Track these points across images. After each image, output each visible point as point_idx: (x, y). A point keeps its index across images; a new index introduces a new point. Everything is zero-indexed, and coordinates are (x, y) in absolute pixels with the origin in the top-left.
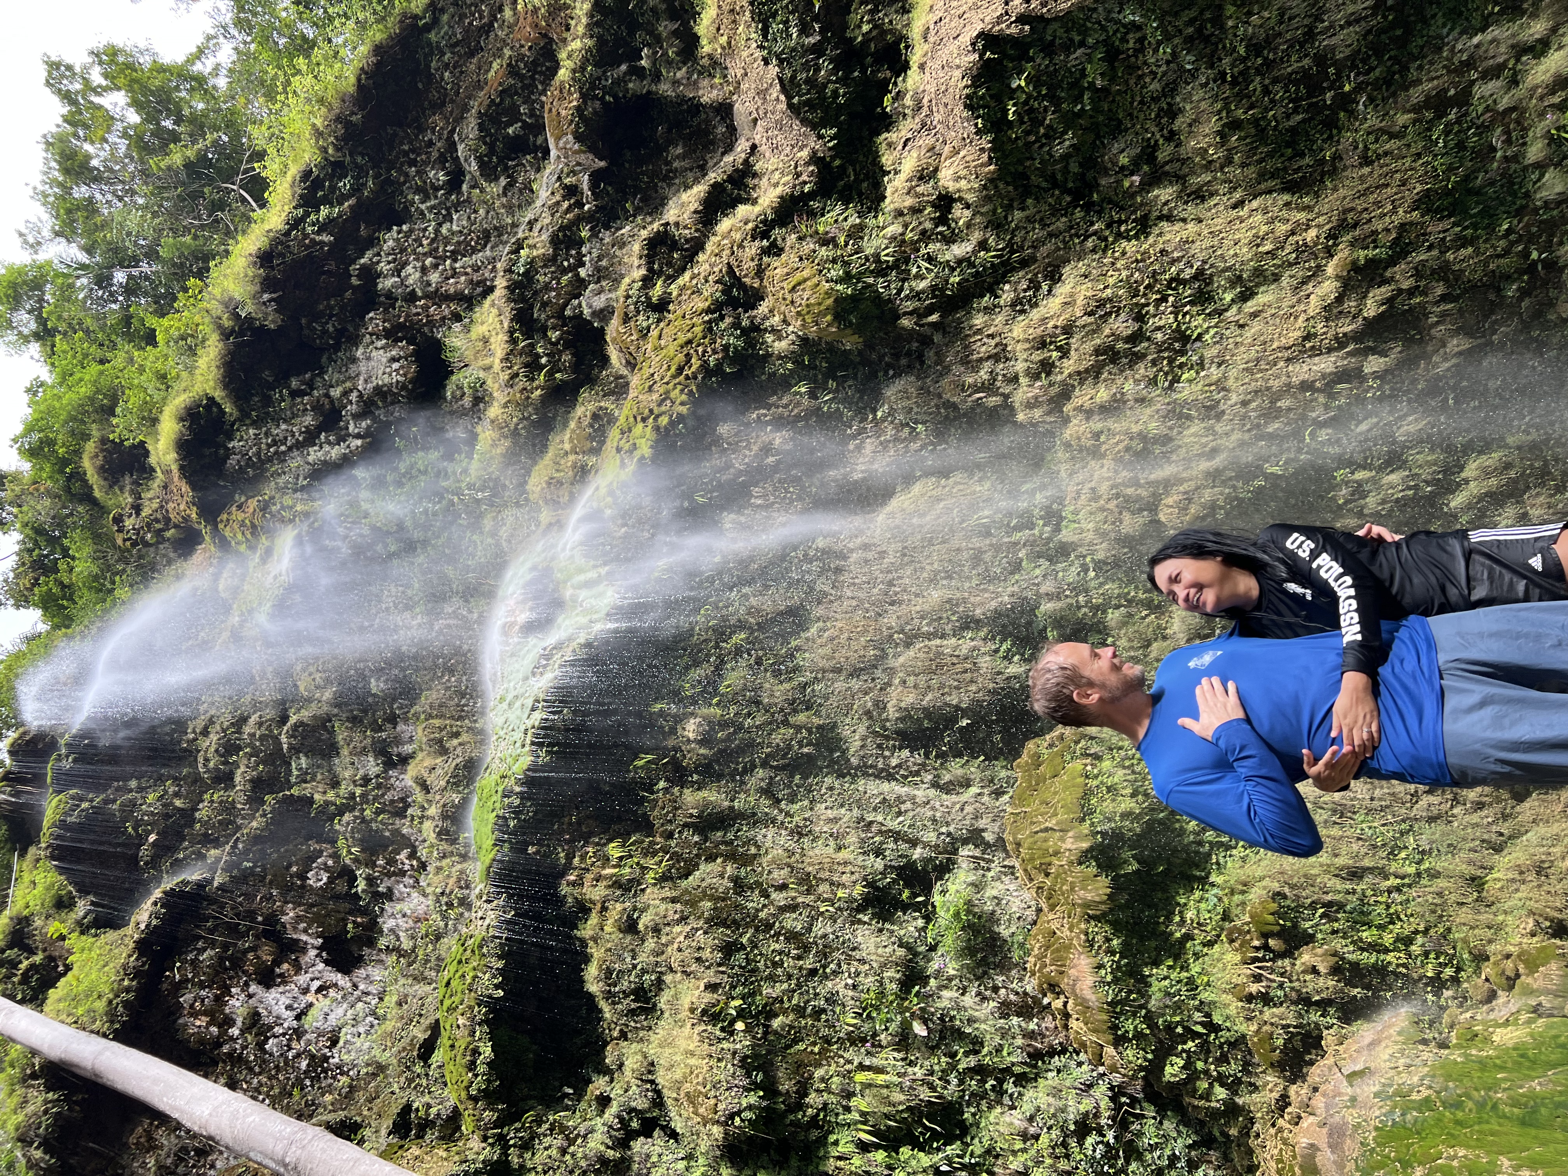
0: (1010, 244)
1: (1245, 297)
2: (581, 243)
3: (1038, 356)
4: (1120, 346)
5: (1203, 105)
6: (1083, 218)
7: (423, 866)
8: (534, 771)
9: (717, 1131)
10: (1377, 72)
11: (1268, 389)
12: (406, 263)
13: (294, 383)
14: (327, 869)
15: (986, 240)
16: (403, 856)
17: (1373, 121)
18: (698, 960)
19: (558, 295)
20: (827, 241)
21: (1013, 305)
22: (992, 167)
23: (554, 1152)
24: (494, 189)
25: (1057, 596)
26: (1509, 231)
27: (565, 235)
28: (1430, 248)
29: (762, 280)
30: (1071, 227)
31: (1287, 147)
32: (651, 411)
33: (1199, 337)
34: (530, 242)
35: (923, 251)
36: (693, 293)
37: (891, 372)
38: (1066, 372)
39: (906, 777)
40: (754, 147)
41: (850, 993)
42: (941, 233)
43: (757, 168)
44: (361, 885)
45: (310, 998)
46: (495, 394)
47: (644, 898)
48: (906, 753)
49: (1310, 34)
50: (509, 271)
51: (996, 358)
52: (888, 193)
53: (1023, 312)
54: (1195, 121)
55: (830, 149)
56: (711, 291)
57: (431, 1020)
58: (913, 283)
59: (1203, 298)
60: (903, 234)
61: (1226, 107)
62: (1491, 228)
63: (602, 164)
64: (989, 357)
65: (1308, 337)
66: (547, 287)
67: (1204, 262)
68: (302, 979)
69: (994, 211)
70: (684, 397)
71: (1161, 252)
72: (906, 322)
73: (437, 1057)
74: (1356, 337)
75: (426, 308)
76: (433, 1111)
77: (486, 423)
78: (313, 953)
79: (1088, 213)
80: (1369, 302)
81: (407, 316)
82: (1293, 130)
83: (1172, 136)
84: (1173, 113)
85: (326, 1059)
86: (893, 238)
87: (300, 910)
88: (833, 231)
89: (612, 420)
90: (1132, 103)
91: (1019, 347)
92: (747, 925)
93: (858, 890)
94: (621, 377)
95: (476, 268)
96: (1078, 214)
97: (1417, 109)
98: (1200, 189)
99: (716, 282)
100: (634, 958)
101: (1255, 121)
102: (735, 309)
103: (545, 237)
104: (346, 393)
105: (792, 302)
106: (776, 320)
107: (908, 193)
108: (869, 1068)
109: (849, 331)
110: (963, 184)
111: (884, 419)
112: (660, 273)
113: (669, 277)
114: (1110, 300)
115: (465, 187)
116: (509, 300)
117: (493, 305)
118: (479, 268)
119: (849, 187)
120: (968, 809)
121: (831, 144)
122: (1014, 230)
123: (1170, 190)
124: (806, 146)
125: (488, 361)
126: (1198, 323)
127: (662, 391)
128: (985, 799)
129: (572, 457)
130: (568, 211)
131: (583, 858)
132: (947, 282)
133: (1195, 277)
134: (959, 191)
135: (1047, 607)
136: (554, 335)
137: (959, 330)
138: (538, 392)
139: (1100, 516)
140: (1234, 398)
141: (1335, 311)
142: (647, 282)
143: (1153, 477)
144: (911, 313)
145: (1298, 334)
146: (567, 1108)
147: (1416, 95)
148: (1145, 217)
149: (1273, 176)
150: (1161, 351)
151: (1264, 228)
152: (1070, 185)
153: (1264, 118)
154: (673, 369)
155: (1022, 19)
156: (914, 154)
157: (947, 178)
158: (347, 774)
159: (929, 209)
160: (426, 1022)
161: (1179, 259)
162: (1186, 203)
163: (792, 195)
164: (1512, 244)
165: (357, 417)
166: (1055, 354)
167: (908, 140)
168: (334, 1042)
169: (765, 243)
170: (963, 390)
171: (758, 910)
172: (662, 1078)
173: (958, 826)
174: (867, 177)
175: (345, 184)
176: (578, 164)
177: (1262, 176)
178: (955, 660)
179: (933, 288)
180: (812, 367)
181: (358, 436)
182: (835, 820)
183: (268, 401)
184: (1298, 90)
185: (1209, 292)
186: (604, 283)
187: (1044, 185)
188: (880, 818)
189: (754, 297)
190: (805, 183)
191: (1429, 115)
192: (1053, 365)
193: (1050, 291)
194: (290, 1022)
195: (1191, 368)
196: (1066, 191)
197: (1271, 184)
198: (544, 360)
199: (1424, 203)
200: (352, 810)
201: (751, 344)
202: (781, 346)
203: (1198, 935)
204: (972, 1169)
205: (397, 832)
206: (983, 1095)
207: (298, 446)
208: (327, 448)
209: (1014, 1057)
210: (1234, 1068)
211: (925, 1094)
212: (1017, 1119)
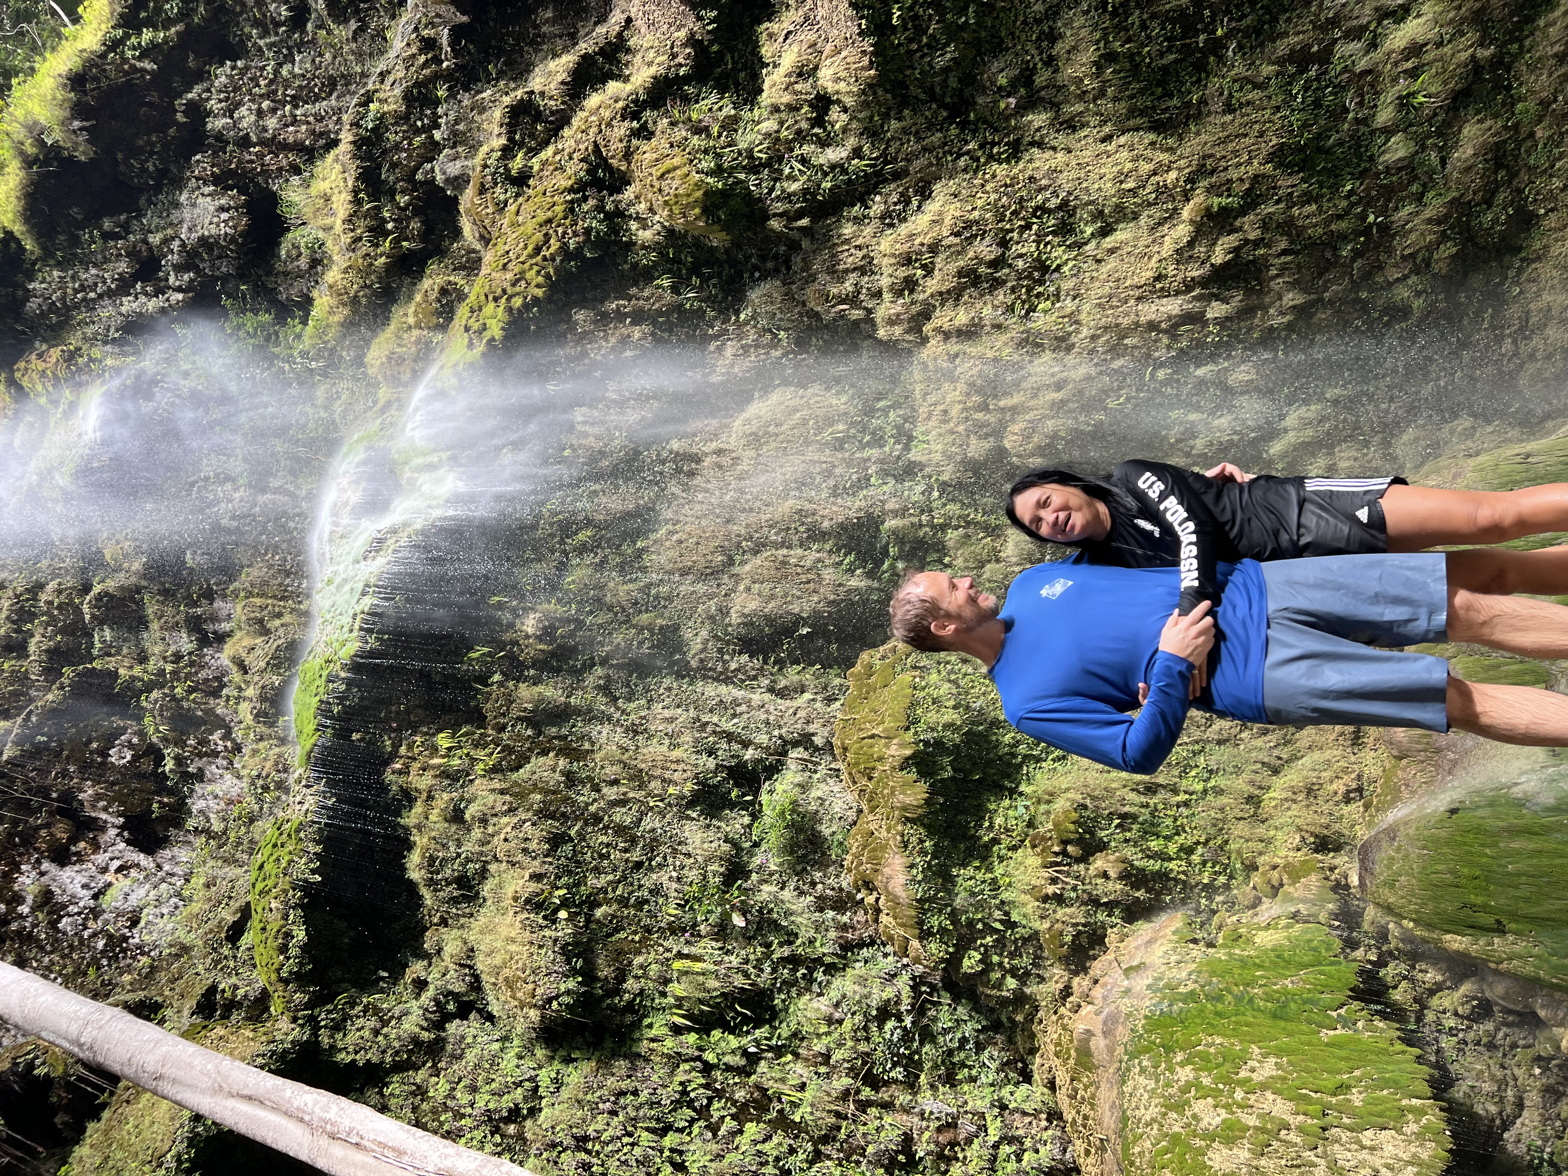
0: (884, 154)
1: (1105, 232)
2: (437, 102)
3: (902, 272)
4: (982, 270)
5: (1083, 33)
6: (957, 136)
7: (238, 748)
8: (362, 657)
9: (534, 1015)
10: (1248, 20)
11: (1117, 325)
12: (238, 105)
13: (107, 225)
14: (130, 746)
15: (861, 148)
16: (216, 736)
17: (1240, 69)
18: (525, 851)
19: (409, 157)
20: (699, 130)
21: (882, 218)
22: (872, 72)
23: (367, 1033)
24: (343, 32)
26: (1351, 193)
27: (420, 92)
28: (1278, 202)
29: (629, 163)
30: (945, 144)
31: (1158, 85)
32: (504, 291)
33: (1059, 267)
34: (381, 95)
35: (797, 152)
36: (556, 169)
37: (757, 275)
38: (929, 292)
39: (744, 681)
40: (629, 20)
41: (675, 885)
42: (816, 135)
43: (630, 43)
44: (169, 765)
45: (109, 877)
46: (335, 258)
47: (471, 789)
48: (745, 658)
50: (356, 124)
51: (862, 270)
52: (766, 86)
53: (891, 225)
54: (1074, 48)
55: (709, 32)
56: (575, 169)
57: (241, 902)
58: (785, 184)
59: (1065, 229)
60: (778, 132)
61: (1105, 37)
62: (1335, 188)
63: (465, 19)
64: (855, 269)
65: (1159, 278)
66: (397, 147)
67: (1070, 193)
68: (101, 858)
69: (871, 118)
70: (540, 279)
71: (1030, 178)
72: (775, 224)
73: (246, 940)
74: (1203, 282)
75: (260, 156)
76: (241, 992)
77: (324, 287)
78: (112, 832)
79: (962, 131)
80: (1218, 249)
81: (240, 162)
82: (1165, 69)
83: (1050, 62)
84: (1053, 37)
85: (125, 939)
86: (768, 135)
87: (100, 789)
88: (707, 120)
89: (462, 297)
90: (1015, 22)
91: (886, 261)
92: (577, 819)
93: (689, 788)
94: (474, 251)
95: (320, 119)
96: (954, 131)
97: (1280, 62)
98: (1072, 119)
99: (581, 160)
100: (459, 846)
101: (1131, 56)
102: (600, 191)
103: (398, 91)
104: (166, 241)
105: (660, 190)
106: (642, 207)
107: (786, 89)
108: (687, 956)
109: (716, 227)
110: (842, 86)
111: (746, 322)
112: (521, 144)
113: (530, 150)
114: (977, 222)
115: (309, 26)
116: (354, 157)
117: (337, 160)
118: (323, 118)
119: (725, 75)
120: (801, 714)
121: (710, 28)
122: (889, 140)
123: (1044, 116)
124: (684, 26)
125: (328, 221)
126: (1059, 254)
127: (517, 270)
128: (818, 705)
129: (416, 332)
130: (425, 65)
131: (410, 747)
132: (819, 186)
133: (1060, 208)
134: (837, 93)
135: (891, 523)
136: (403, 200)
137: (827, 237)
138: (383, 260)
139: (949, 439)
140: (1085, 332)
141: (1186, 255)
142: (507, 152)
143: (1002, 403)
144: (781, 215)
145: (1150, 274)
146: (382, 991)
147: (1282, 47)
148: (1018, 141)
149: (1142, 113)
150: (1020, 279)
151: (1129, 165)
152: (948, 100)
153: (1140, 53)
154: (530, 248)
156: (795, 48)
157: (826, 77)
158: (157, 650)
159: (806, 108)
160: (235, 905)
161: (1046, 188)
162: (1058, 131)
163: (666, 76)
164: (1352, 205)
165: (179, 268)
166: (919, 272)
167: (789, 33)
169: (635, 124)
170: (827, 301)
171: (587, 804)
172: (481, 964)
173: (790, 730)
174: (745, 67)
176: (438, 15)
177: (1132, 112)
178: (799, 570)
179: (805, 191)
180: (677, 261)
181: (179, 289)
182: (671, 720)
183: (75, 241)
184: (1173, 28)
185: (1071, 224)
186: (460, 149)
187: (923, 96)
188: (715, 719)
189: (620, 181)
190: (680, 65)
191: (1292, 69)
192: (916, 283)
193: (919, 207)
195: (1047, 299)
196: (943, 106)
197: (1139, 121)
198: (390, 226)
199: (1278, 156)
200: (162, 687)
201: (615, 230)
202: (646, 236)
203: (1006, 841)
204: (779, 1051)
205: (210, 712)
206: (794, 983)
207: (110, 294)
208: (143, 299)
209: (826, 948)
210: (1025, 961)
211: (739, 981)
212: (824, 1005)
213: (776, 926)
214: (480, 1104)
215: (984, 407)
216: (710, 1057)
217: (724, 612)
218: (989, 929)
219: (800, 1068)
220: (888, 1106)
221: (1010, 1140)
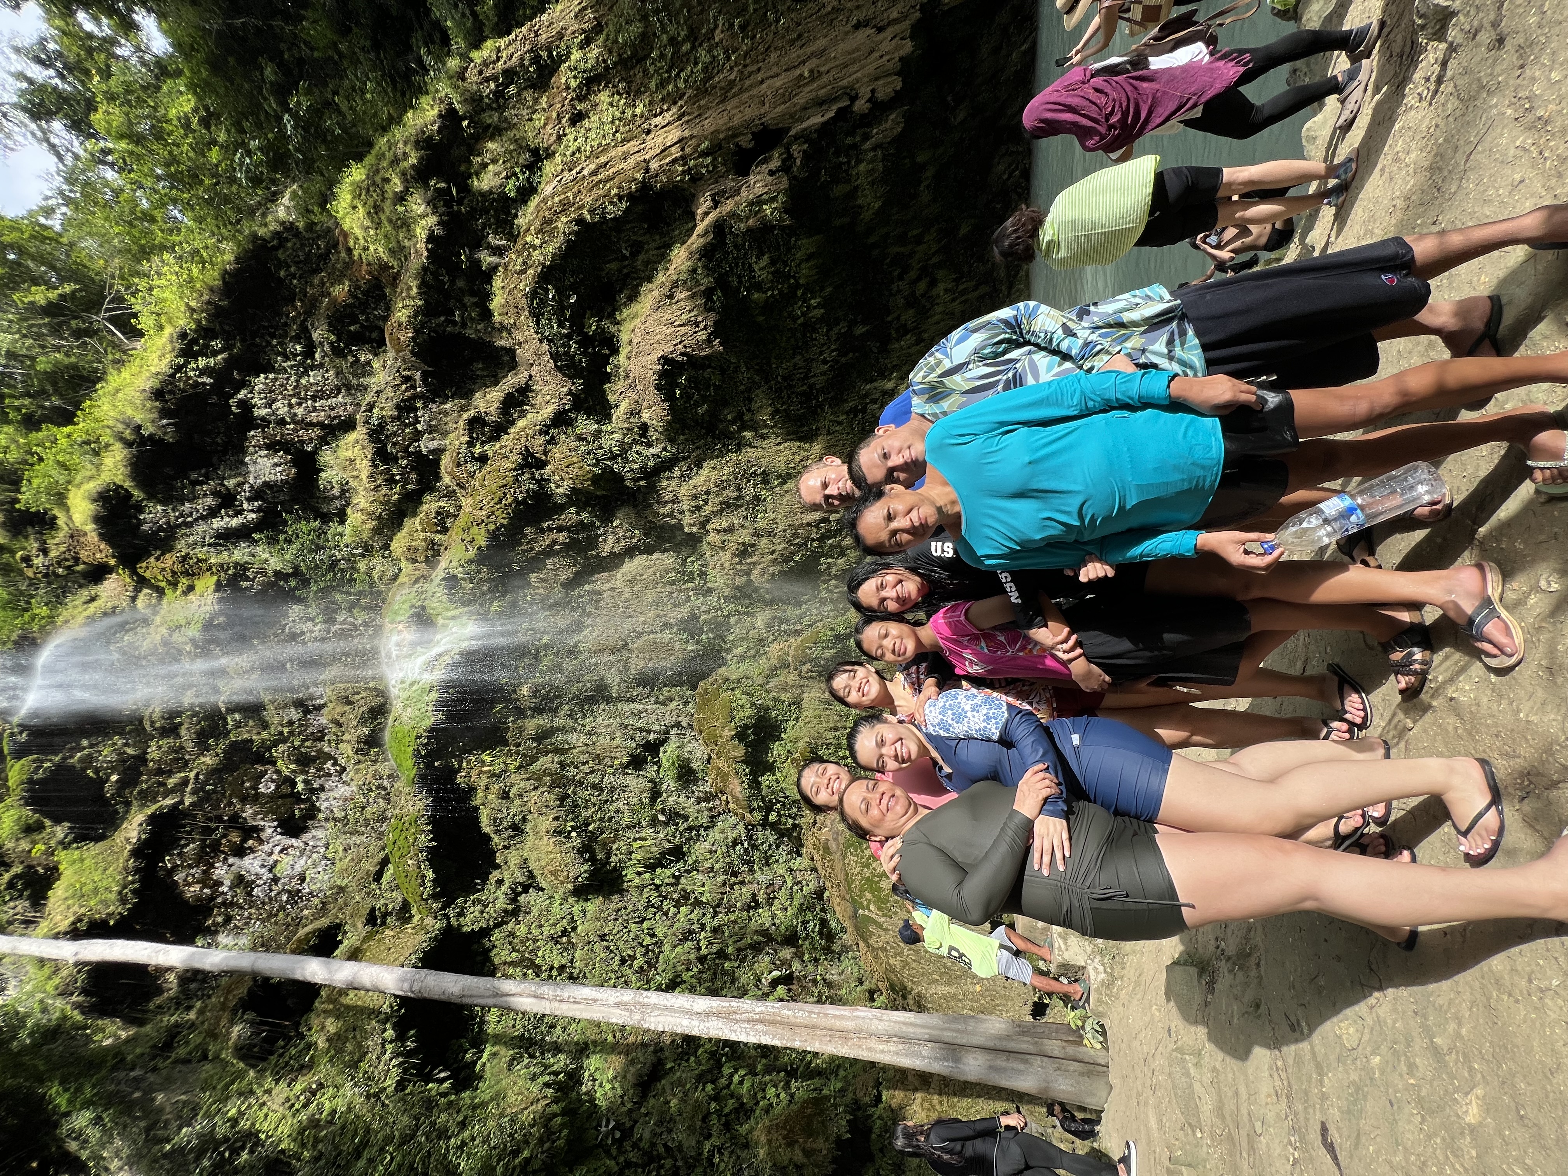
0: (677, 450)
1: (783, 483)
3: (693, 503)
4: (731, 501)
5: (764, 400)
6: (711, 442)
7: (345, 769)
8: (435, 724)
9: (568, 885)
12: (274, 401)
13: (194, 476)
14: (273, 781)
16: (329, 764)
18: (547, 807)
19: (404, 439)
20: (580, 438)
21: (680, 477)
22: (669, 417)
25: (707, 612)
27: (405, 405)
29: (546, 456)
30: (706, 445)
31: (798, 422)
32: (482, 521)
33: (765, 499)
34: (380, 405)
35: (634, 449)
36: (503, 457)
37: (620, 505)
38: (707, 511)
40: (531, 377)
41: (626, 807)
42: (644, 442)
43: (534, 389)
44: (300, 787)
45: (275, 857)
46: (361, 492)
47: (510, 780)
49: (806, 377)
50: (367, 423)
51: (673, 502)
52: (613, 416)
53: (685, 481)
54: (760, 406)
55: (579, 389)
56: (515, 458)
57: (378, 859)
58: (631, 465)
59: (765, 482)
60: (623, 439)
61: (774, 403)
63: (430, 368)
64: (670, 502)
66: (395, 434)
67: (766, 467)
68: (266, 847)
69: (670, 434)
70: (503, 515)
71: (747, 460)
73: (386, 878)
75: (295, 431)
76: (390, 907)
77: (355, 508)
78: (271, 830)
79: (714, 438)
81: (282, 435)
83: (749, 410)
84: (750, 400)
85: (299, 891)
86: (618, 441)
87: (256, 808)
88: (585, 433)
92: (570, 785)
93: (625, 760)
94: (450, 487)
95: (332, 408)
96: (709, 439)
98: (763, 435)
99: (518, 453)
100: (508, 811)
102: (530, 469)
103: (390, 404)
104: (239, 484)
105: (566, 471)
106: (556, 478)
107: (625, 419)
108: (639, 839)
109: (599, 489)
110: (655, 422)
111: (617, 527)
112: (478, 439)
113: (484, 443)
114: (726, 481)
115: (317, 356)
116: (368, 439)
117: (357, 439)
118: (334, 408)
119: (589, 407)
120: (673, 712)
121: (579, 387)
122: (679, 444)
123: (750, 434)
124: (565, 385)
125: (355, 474)
126: (764, 493)
127: (489, 510)
128: (681, 707)
129: (423, 534)
130: (406, 390)
131: (468, 763)
132: (648, 465)
134: (652, 424)
135: (703, 617)
136: (403, 463)
137: (655, 488)
138: (396, 497)
142: (470, 443)
144: (630, 480)
147: (847, 406)
148: (740, 444)
149: (793, 434)
150: (748, 504)
152: (706, 426)
153: (789, 409)
154: (496, 499)
155: (682, 354)
156: (627, 400)
157: (645, 416)
158: (276, 720)
159: (636, 429)
160: (373, 861)
161: (755, 465)
162: (757, 440)
163: (559, 410)
165: (249, 500)
166: (701, 503)
167: (622, 392)
168: (303, 880)
169: (547, 437)
170: (659, 517)
171: (574, 776)
172: (533, 865)
173: (670, 720)
174: (601, 407)
175: (217, 344)
176: (412, 366)
177: (789, 434)
179: (641, 468)
180: (577, 500)
181: (252, 511)
182: (608, 726)
183: (173, 488)
185: (768, 480)
186: (436, 436)
187: (693, 425)
188: (631, 722)
189: (542, 465)
190: (566, 405)
192: (701, 508)
193: (697, 473)
194: (267, 876)
195: (762, 513)
196: (704, 429)
197: (792, 437)
198: (398, 478)
200: (284, 741)
202: (560, 491)
203: (779, 761)
204: (688, 872)
205: (320, 751)
206: (691, 838)
207: (202, 518)
208: (227, 519)
209: (704, 820)
210: (795, 810)
211: (667, 845)
212: (707, 845)
213: (678, 814)
214: (546, 933)
215: (740, 563)
216: (657, 882)
217: (627, 668)
218: (778, 801)
219: (700, 877)
220: (742, 883)
221: (796, 884)
